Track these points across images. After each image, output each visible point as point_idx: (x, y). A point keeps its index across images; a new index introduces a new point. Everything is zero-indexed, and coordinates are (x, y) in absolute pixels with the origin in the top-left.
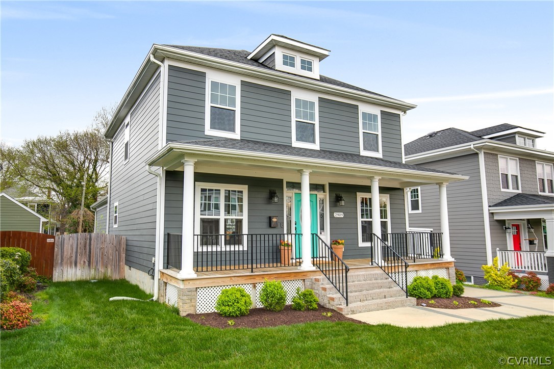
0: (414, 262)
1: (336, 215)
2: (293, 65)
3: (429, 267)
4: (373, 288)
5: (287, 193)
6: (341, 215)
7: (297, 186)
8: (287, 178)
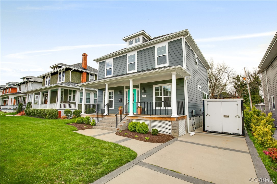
1: (143, 96)
5: (125, 91)
6: (145, 96)
7: (128, 87)
8: (125, 85)
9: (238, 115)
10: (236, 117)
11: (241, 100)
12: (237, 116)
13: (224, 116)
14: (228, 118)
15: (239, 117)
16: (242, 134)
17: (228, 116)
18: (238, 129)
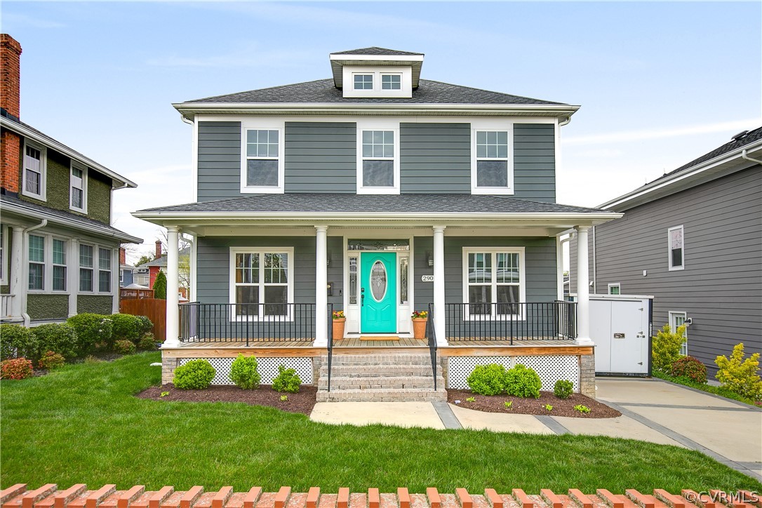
0: (512, 344)
1: (425, 279)
2: (369, 86)
3: (535, 353)
4: (397, 374)
5: (349, 254)
9: (642, 333)
10: (638, 337)
11: (650, 299)
12: (640, 335)
13: (615, 335)
14: (621, 340)
15: (644, 337)
16: (647, 372)
17: (623, 336)
18: (641, 364)
